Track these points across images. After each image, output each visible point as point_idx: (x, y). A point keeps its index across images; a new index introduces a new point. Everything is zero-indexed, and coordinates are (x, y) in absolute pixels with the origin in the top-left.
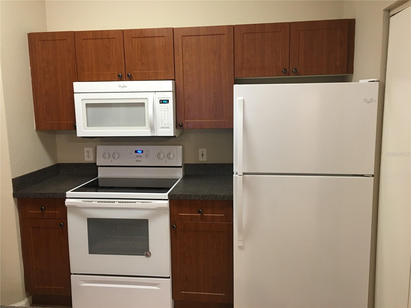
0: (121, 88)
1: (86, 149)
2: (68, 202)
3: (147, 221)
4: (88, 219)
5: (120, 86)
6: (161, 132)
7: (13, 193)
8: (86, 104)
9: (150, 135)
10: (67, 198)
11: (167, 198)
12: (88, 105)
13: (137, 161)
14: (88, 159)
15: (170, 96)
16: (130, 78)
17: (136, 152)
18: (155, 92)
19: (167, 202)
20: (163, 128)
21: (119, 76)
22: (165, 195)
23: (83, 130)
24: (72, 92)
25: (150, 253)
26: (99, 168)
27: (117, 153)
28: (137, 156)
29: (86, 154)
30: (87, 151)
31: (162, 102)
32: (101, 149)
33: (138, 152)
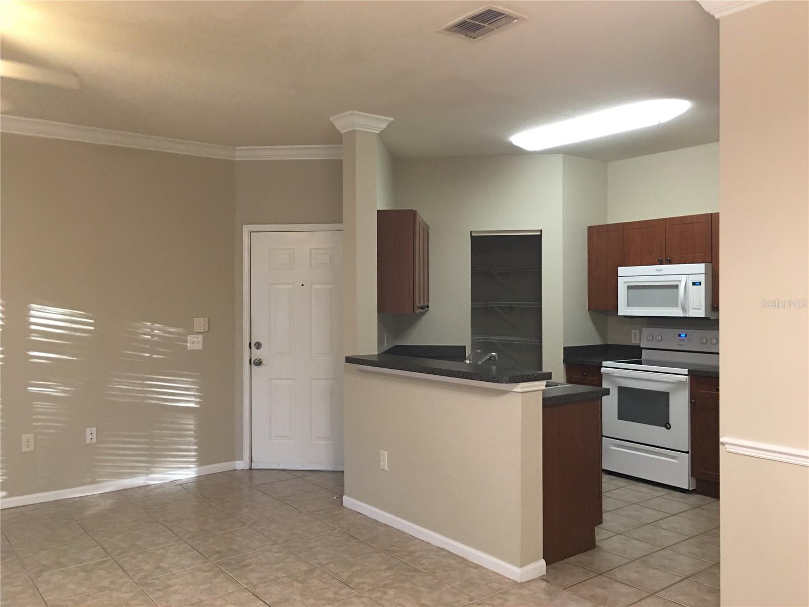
0: (657, 272)
1: (633, 331)
2: (603, 370)
3: (668, 394)
4: (618, 387)
5: (657, 270)
6: (692, 314)
7: (564, 359)
8: (628, 286)
9: (682, 316)
10: (603, 367)
11: (687, 373)
12: (629, 287)
13: (679, 344)
14: (634, 342)
15: (702, 279)
16: (670, 262)
17: (680, 335)
18: (688, 274)
19: (687, 377)
20: (694, 309)
21: (659, 260)
22: (685, 371)
23: (624, 310)
24: (616, 276)
25: (670, 425)
26: (644, 351)
27: (661, 336)
28: (680, 340)
29: (633, 337)
30: (635, 334)
31: (694, 284)
32: (646, 331)
33: (682, 335)
